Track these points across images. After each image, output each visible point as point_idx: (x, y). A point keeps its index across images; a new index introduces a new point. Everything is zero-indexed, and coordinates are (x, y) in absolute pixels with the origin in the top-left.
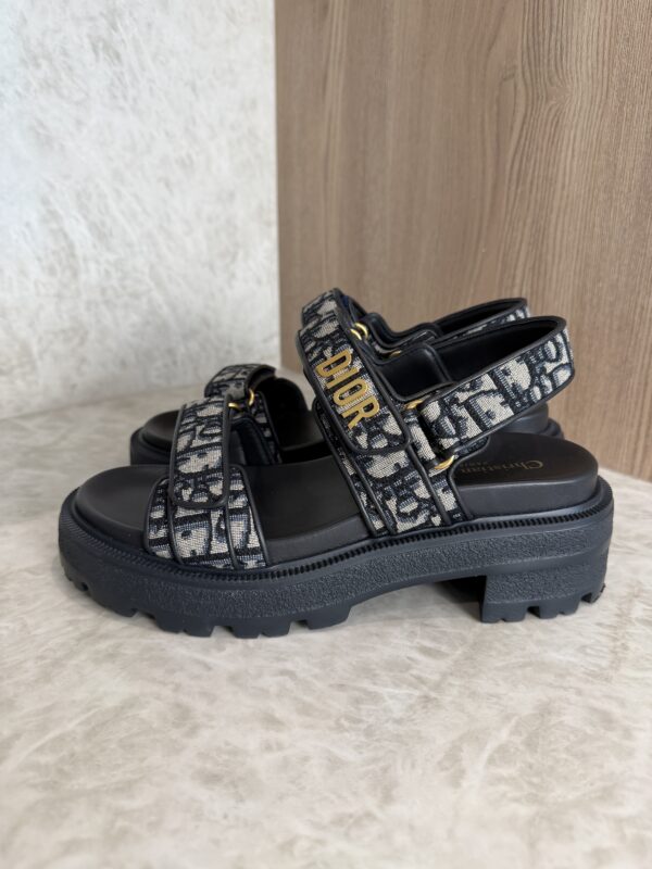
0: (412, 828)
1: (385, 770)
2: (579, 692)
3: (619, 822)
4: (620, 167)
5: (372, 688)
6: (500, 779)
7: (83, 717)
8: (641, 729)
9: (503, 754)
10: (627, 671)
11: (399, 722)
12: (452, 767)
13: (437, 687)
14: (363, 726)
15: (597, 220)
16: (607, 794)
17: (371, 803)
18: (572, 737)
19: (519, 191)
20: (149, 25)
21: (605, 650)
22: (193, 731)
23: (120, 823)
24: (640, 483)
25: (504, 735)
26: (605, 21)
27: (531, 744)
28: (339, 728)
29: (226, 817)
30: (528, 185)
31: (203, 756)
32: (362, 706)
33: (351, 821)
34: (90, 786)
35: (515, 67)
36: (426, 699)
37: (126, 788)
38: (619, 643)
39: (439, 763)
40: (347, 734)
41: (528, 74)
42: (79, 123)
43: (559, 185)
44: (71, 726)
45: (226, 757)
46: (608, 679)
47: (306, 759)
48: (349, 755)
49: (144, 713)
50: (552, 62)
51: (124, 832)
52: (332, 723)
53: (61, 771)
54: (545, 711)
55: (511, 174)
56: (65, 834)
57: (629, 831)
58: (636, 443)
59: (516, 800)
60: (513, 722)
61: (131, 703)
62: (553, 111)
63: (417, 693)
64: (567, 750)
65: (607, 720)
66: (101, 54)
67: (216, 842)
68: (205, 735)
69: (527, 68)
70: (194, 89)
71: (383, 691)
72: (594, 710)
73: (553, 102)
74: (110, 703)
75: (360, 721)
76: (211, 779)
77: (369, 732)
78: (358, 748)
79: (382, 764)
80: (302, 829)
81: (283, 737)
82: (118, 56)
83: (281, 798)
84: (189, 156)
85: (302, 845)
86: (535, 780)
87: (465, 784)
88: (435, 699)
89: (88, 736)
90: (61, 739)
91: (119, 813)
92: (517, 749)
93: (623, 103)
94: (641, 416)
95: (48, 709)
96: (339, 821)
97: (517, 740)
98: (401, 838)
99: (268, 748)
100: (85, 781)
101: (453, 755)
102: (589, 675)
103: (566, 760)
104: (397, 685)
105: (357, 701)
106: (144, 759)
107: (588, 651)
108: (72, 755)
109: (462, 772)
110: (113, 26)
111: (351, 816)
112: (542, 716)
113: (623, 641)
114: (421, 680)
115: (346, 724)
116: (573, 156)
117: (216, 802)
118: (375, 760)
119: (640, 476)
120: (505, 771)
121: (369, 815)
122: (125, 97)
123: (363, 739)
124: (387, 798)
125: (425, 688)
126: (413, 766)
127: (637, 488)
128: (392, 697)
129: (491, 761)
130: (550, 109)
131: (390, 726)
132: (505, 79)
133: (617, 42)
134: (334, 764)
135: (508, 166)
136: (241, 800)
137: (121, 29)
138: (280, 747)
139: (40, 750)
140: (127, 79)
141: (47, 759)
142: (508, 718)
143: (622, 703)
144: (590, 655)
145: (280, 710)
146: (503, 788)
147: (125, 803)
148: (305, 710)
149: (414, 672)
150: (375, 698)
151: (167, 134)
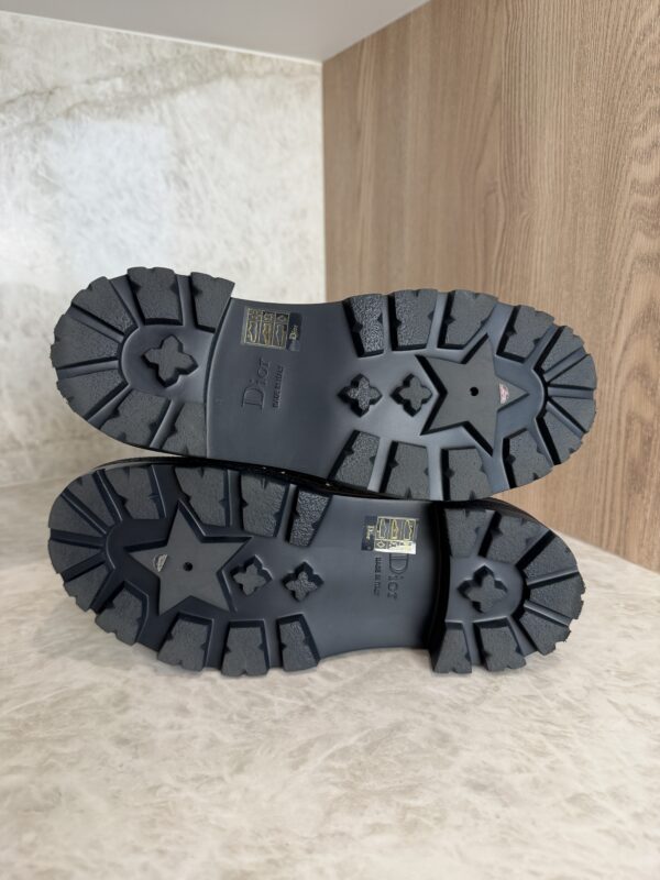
0: (246, 790)
1: (247, 752)
2: (434, 718)
3: (407, 809)
4: (577, 269)
5: (269, 696)
6: (330, 769)
7: (54, 693)
8: (468, 750)
9: (344, 753)
10: (486, 707)
11: (275, 721)
12: (300, 757)
13: (320, 701)
14: (248, 721)
15: (563, 314)
16: (409, 790)
17: (225, 771)
18: (406, 749)
19: (503, 288)
20: (212, 158)
21: (478, 689)
22: (125, 710)
23: (51, 760)
24: (607, 555)
25: (352, 741)
26: (560, 146)
27: (369, 750)
28: (230, 720)
29: (121, 766)
30: (509, 284)
31: (124, 727)
32: (255, 708)
33: (205, 780)
34: (41, 736)
35: (496, 183)
36: (307, 708)
37: (64, 740)
38: (493, 685)
39: (291, 752)
40: (232, 726)
41: (506, 191)
42: (152, 238)
43: (533, 283)
44: (44, 698)
45: (139, 729)
46: (464, 711)
47: (194, 737)
48: (228, 739)
49: (96, 696)
50: (523, 180)
51: (52, 766)
52: (225, 716)
53: (26, 725)
54: (398, 727)
55: (496, 274)
56: (13, 762)
57: (410, 816)
58: (603, 517)
59: (335, 784)
60: (366, 732)
61: (91, 688)
62: (525, 220)
63: (301, 703)
64: (396, 757)
65: (444, 739)
66: (173, 184)
67: (108, 780)
68: (131, 714)
69: (505, 185)
70: (250, 205)
71: (276, 699)
72: (438, 731)
73: (524, 213)
74: (76, 686)
75: (247, 718)
76: (122, 742)
77: (249, 726)
78: (236, 735)
79: (247, 748)
80: (168, 779)
81: (186, 722)
82: (186, 184)
83: (164, 760)
84: (246, 260)
85: (166, 789)
86: (358, 773)
87: (302, 768)
88: (313, 709)
89: (53, 705)
90: (34, 705)
91: (53, 754)
92: (357, 751)
93: (577, 214)
94: (606, 493)
95: (34, 686)
96: (197, 779)
97: (361, 744)
98: (235, 796)
99: (171, 727)
100: (40, 733)
101: (304, 750)
102: (451, 706)
103: (391, 763)
104: (288, 697)
105: (251, 705)
106: (83, 724)
107: (462, 688)
108: (38, 715)
109: (304, 761)
110: (182, 162)
111: (207, 777)
112: (392, 731)
113: (498, 684)
114: (309, 695)
115: (235, 718)
116: (542, 259)
117: (120, 756)
118: (243, 745)
119: (607, 548)
120: (337, 765)
121: (221, 779)
122: (191, 216)
123: (243, 730)
124: (240, 770)
125: (309, 700)
126: (270, 752)
127: (599, 559)
128: (281, 704)
129: (332, 756)
130: (524, 218)
131: (268, 724)
132: (489, 193)
133: (570, 163)
134: (213, 743)
135: (493, 267)
136: (136, 756)
137: (188, 162)
138: (180, 727)
139: (18, 710)
140: (193, 201)
141: (21, 716)
142: (363, 729)
143: (465, 729)
144: (460, 691)
145: (191, 704)
146: (330, 775)
147: (60, 749)
148: (211, 705)
149: (307, 689)
150: (266, 702)
151: (226, 242)
